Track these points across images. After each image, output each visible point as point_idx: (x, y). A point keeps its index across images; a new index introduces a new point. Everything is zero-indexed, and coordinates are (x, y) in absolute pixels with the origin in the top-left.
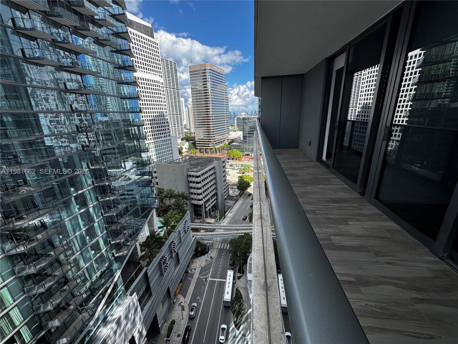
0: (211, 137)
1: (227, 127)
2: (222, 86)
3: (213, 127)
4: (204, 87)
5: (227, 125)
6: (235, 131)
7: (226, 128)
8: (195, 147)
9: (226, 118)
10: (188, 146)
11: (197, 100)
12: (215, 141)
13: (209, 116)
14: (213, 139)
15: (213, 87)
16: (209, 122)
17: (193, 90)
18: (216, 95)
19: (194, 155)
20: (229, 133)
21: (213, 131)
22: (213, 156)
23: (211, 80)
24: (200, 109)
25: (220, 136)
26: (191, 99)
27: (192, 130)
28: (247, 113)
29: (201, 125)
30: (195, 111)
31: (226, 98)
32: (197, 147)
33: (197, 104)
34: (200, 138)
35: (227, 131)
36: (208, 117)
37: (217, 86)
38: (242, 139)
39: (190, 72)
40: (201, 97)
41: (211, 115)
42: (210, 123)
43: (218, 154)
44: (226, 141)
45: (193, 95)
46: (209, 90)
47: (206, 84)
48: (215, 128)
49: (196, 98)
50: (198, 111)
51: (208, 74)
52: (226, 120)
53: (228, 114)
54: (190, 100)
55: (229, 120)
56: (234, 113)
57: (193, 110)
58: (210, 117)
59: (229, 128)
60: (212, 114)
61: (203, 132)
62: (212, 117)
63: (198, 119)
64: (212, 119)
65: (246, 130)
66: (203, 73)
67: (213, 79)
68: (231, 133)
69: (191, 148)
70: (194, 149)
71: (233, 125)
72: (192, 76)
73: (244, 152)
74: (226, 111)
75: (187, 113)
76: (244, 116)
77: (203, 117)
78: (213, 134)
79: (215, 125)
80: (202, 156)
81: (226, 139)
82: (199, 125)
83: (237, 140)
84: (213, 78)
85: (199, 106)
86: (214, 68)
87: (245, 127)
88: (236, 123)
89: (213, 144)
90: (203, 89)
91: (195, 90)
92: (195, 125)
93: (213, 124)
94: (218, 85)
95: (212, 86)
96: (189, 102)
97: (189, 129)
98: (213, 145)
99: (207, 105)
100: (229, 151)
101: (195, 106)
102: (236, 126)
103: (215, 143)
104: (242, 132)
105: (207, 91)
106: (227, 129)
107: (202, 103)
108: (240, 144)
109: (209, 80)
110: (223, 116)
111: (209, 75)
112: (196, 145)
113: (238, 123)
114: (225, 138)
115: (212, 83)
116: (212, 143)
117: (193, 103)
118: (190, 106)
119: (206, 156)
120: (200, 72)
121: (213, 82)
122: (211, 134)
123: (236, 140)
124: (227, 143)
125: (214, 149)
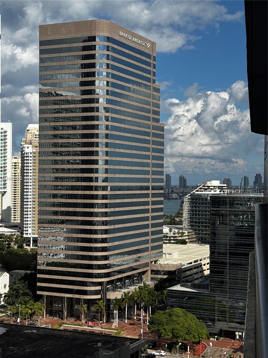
0: (96, 258)
1: (154, 225)
2: (142, 89)
3: (104, 223)
4: (84, 92)
5: (154, 218)
6: (184, 242)
7: (150, 230)
8: (34, 293)
9: (154, 195)
10: (7, 289)
11: (57, 132)
12: (107, 275)
13: (92, 184)
14: (100, 267)
15: (114, 94)
16: (92, 206)
17: (45, 99)
18: (123, 117)
19: (27, 323)
20: (161, 247)
21: (104, 236)
22: (97, 329)
23: (110, 71)
24: (63, 162)
25: (127, 258)
26: (37, 126)
27: (30, 231)
28: (227, 181)
29: (63, 213)
30: (45, 166)
31: (154, 128)
32: (39, 293)
33: (55, 145)
34: (56, 259)
35: (153, 241)
36: (90, 188)
37: (128, 89)
38: (207, 273)
39: (42, 43)
40: (71, 123)
41: (100, 183)
42: (96, 210)
43: (116, 322)
44: (149, 275)
45: (45, 116)
46: (101, 100)
47: (93, 83)
48: (112, 227)
49: (53, 124)
50: (58, 167)
51: (102, 52)
52: (154, 203)
53: (161, 181)
54: (34, 128)
55: (161, 203)
56: (182, 180)
57: (41, 162)
58: (96, 188)
59: (161, 232)
60: (106, 180)
61: (69, 239)
62: (104, 188)
63: (56, 192)
64: (104, 197)
65: (222, 241)
66: (85, 48)
67: (114, 68)
68: (167, 248)
69: (17, 297)
70: (27, 299)
71: (177, 219)
72: (46, 56)
73: (213, 320)
74: (154, 173)
75: (19, 171)
76: (218, 192)
77: (73, 188)
78: (104, 249)
79: (112, 218)
80: (56, 327)
81: (148, 268)
82: (56, 213)
83: (188, 273)
84: (116, 64)
85: (60, 149)
86: (122, 36)
87: (221, 229)
88: (186, 214)
89: (100, 284)
90: (80, 97)
91: (52, 98)
92: (40, 213)
93: (106, 214)
94: (130, 86)
95: (110, 89)
96: (29, 137)
97: (20, 227)
98: (99, 288)
99: (91, 149)
100: (156, 316)
101: (46, 150)
102: (186, 224)
103: (109, 283)
104: (207, 247)
105: (95, 105)
106: (153, 233)
107: (71, 141)
108: (201, 291)
109: (101, 70)
110: (142, 188)
111: (102, 56)
112: (39, 284)
113: (193, 213)
114: (147, 265)
115: (110, 80)
116: (95, 280)
117: (43, 141)
118: (29, 149)
119: (72, 327)
120: (75, 45)
121: (114, 76)
122: (96, 249)
123: (183, 275)
124: (151, 284)
125: (102, 304)
